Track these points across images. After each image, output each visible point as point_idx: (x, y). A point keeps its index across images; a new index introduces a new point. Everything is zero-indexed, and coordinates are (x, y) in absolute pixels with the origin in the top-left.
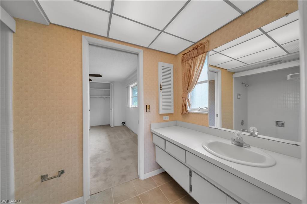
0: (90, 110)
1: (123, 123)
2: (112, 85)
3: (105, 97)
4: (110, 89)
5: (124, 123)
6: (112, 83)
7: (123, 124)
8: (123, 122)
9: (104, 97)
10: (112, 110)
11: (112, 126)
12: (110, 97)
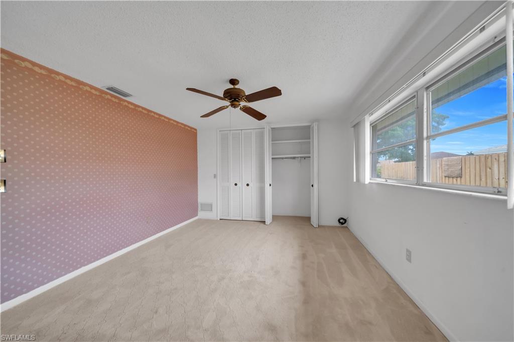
0: (270, 185)
1: (341, 221)
2: (315, 128)
3: (301, 157)
4: (310, 139)
5: (345, 221)
6: (315, 123)
7: (342, 224)
8: (342, 219)
9: (298, 157)
10: (316, 186)
11: (314, 221)
12: (310, 157)
